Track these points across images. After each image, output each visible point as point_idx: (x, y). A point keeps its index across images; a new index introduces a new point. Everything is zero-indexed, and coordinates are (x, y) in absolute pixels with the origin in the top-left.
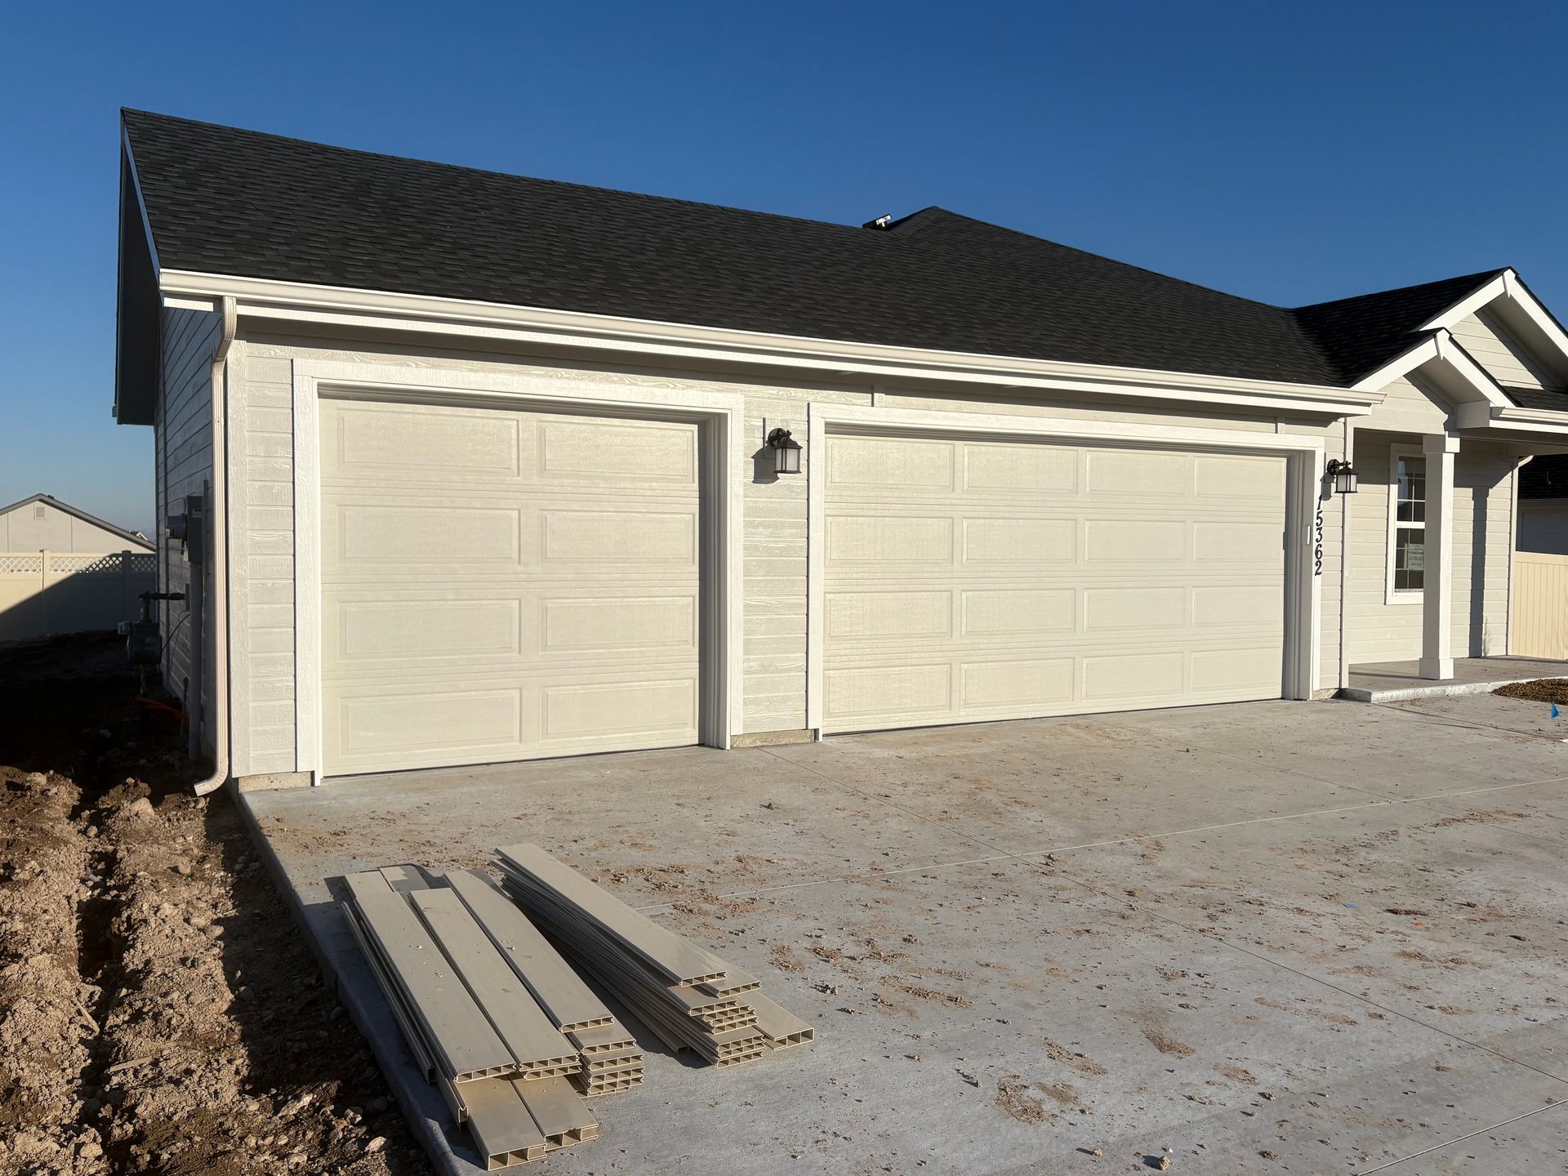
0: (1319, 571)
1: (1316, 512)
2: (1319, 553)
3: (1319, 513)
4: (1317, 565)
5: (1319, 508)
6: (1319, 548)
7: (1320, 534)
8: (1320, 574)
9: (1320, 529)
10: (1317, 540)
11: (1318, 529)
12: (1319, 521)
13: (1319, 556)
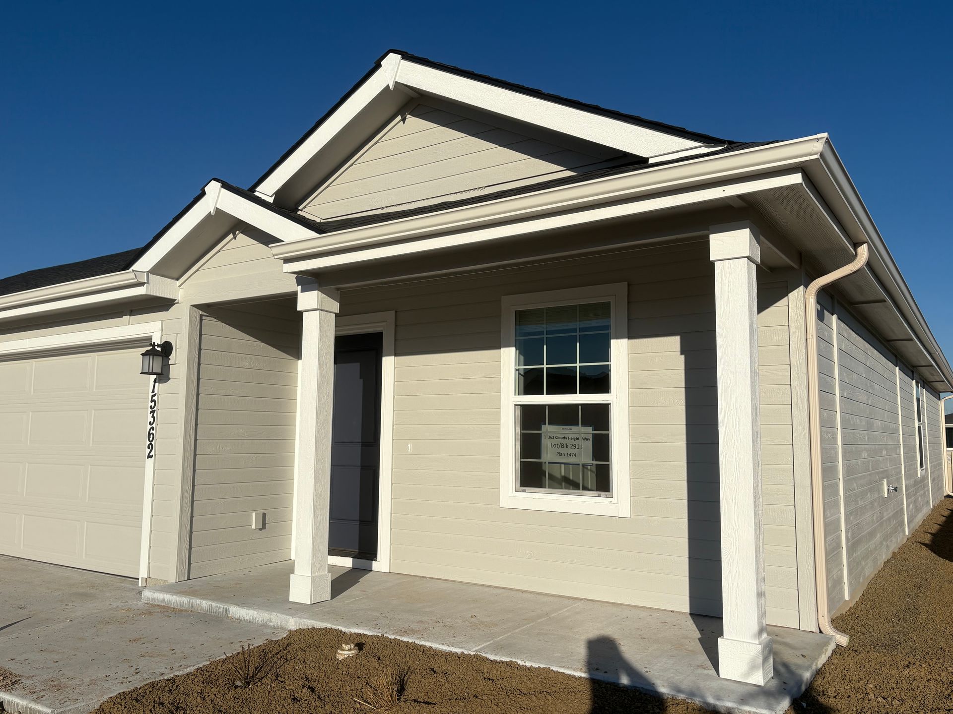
0: (151, 454)
1: (151, 394)
2: (152, 436)
3: (153, 396)
4: (149, 448)
5: (153, 391)
6: (152, 431)
7: (153, 417)
8: (151, 457)
9: (153, 412)
10: (150, 422)
11: (151, 412)
12: (153, 404)
13: (151, 439)
